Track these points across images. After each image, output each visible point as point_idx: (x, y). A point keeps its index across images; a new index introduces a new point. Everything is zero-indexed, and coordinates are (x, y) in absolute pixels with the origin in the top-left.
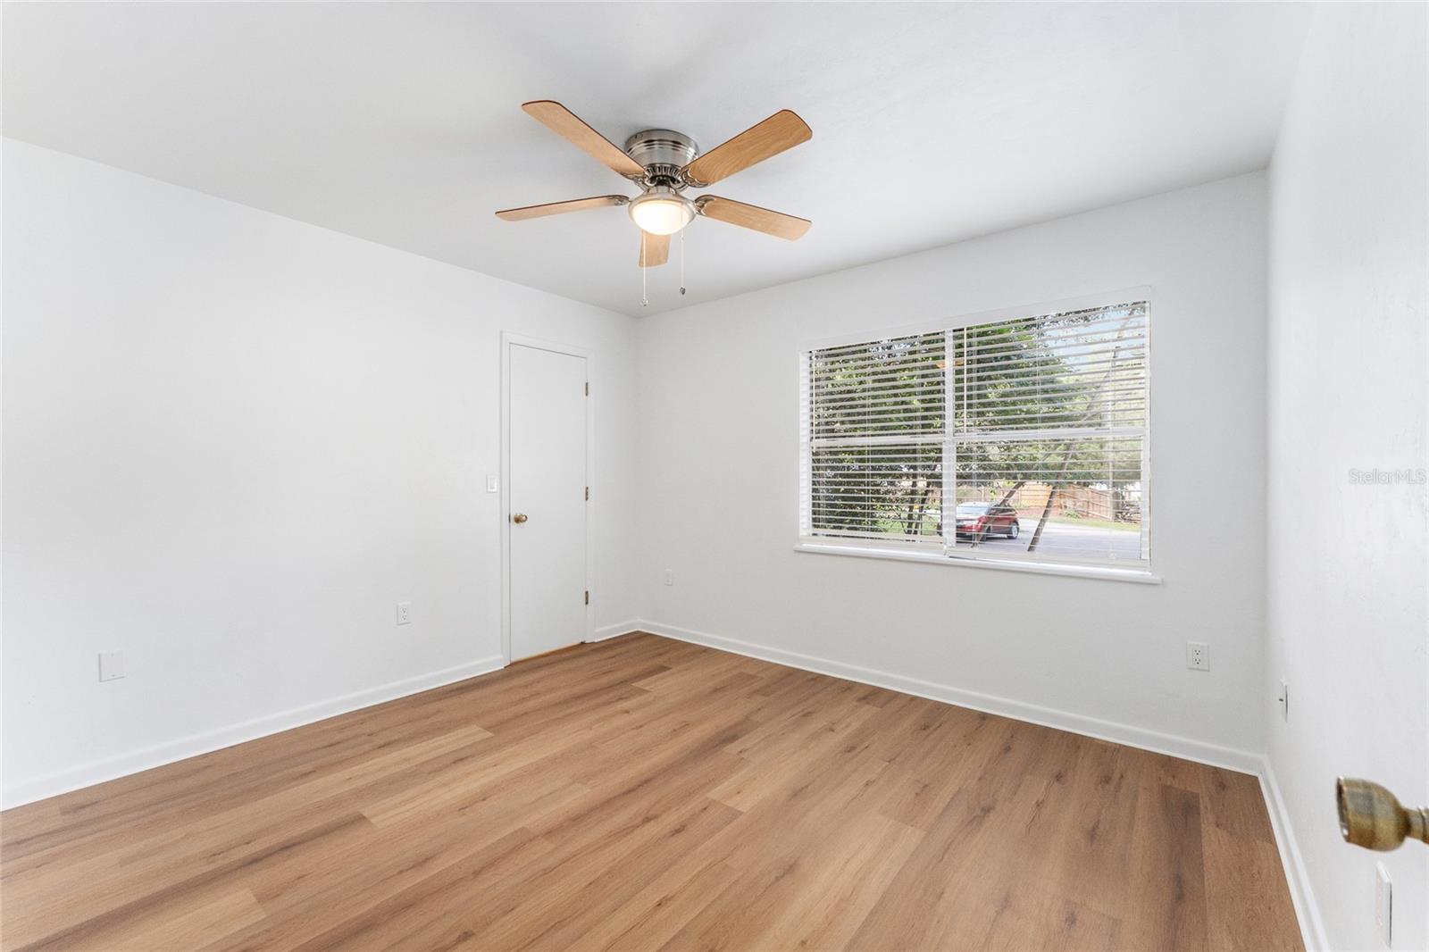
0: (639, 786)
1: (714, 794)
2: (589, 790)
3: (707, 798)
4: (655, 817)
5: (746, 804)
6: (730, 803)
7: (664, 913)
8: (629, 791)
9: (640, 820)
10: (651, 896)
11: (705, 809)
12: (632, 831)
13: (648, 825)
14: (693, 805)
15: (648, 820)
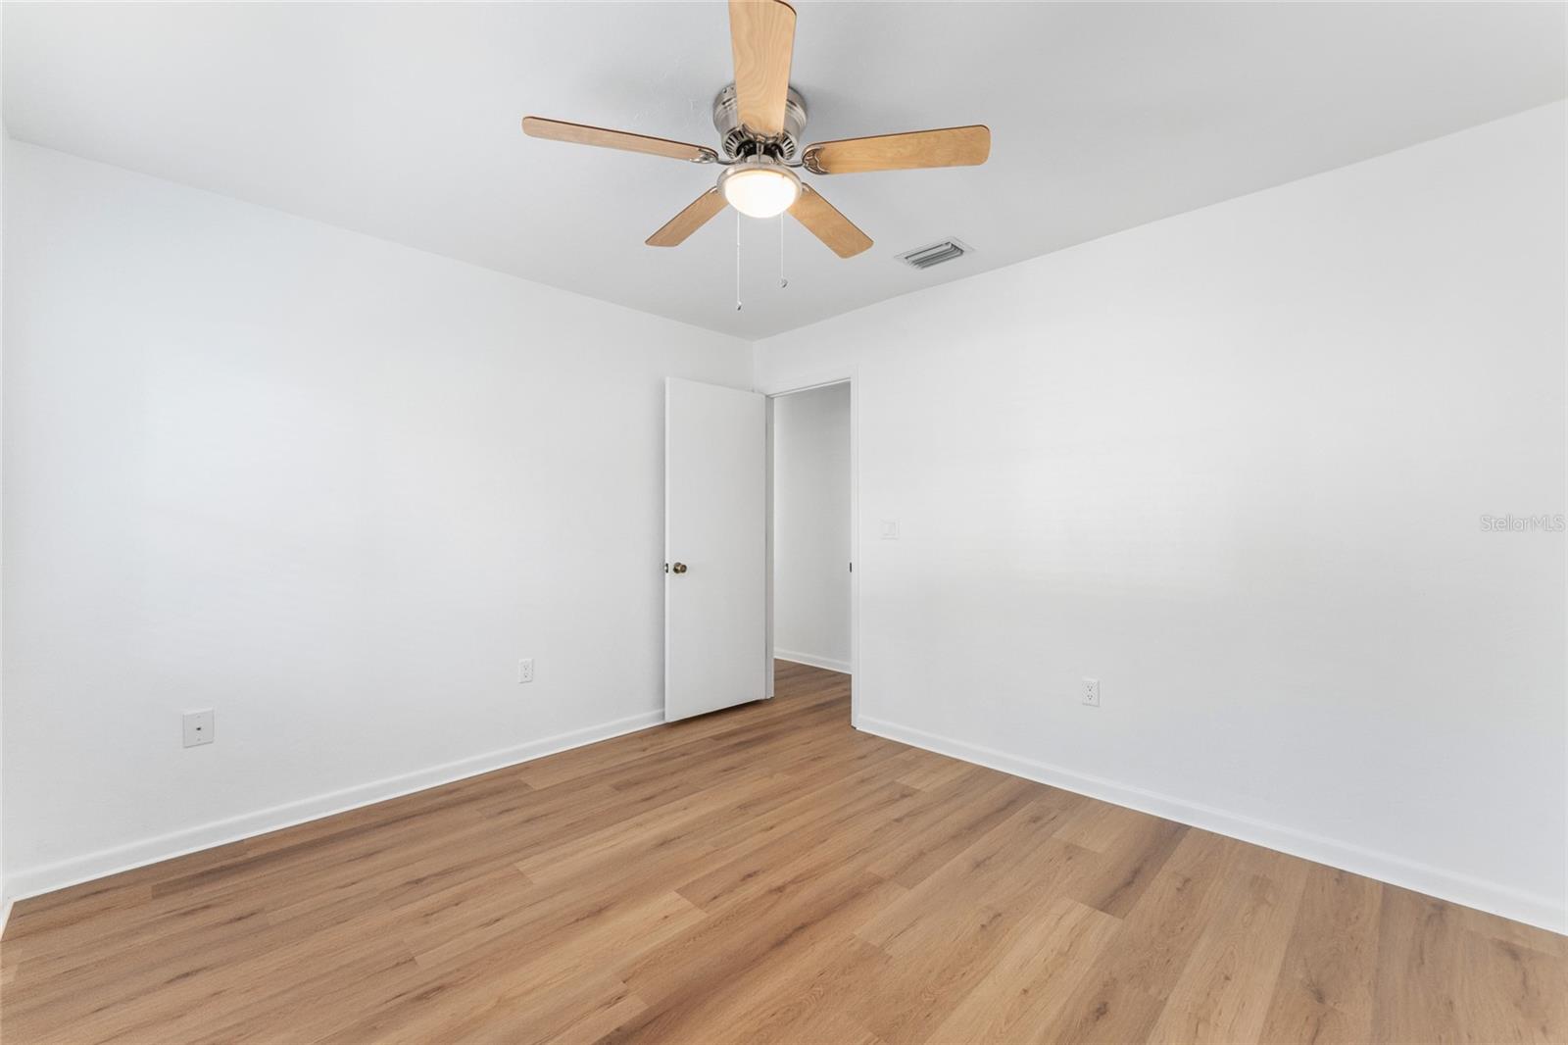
0: (790, 936)
1: (698, 916)
2: (856, 933)
3: (706, 912)
4: (771, 892)
5: (669, 900)
6: (685, 903)
7: (769, 824)
8: (803, 927)
9: (788, 890)
10: (777, 833)
11: (715, 898)
12: (796, 878)
13: (779, 883)
14: (727, 904)
15: (780, 889)
